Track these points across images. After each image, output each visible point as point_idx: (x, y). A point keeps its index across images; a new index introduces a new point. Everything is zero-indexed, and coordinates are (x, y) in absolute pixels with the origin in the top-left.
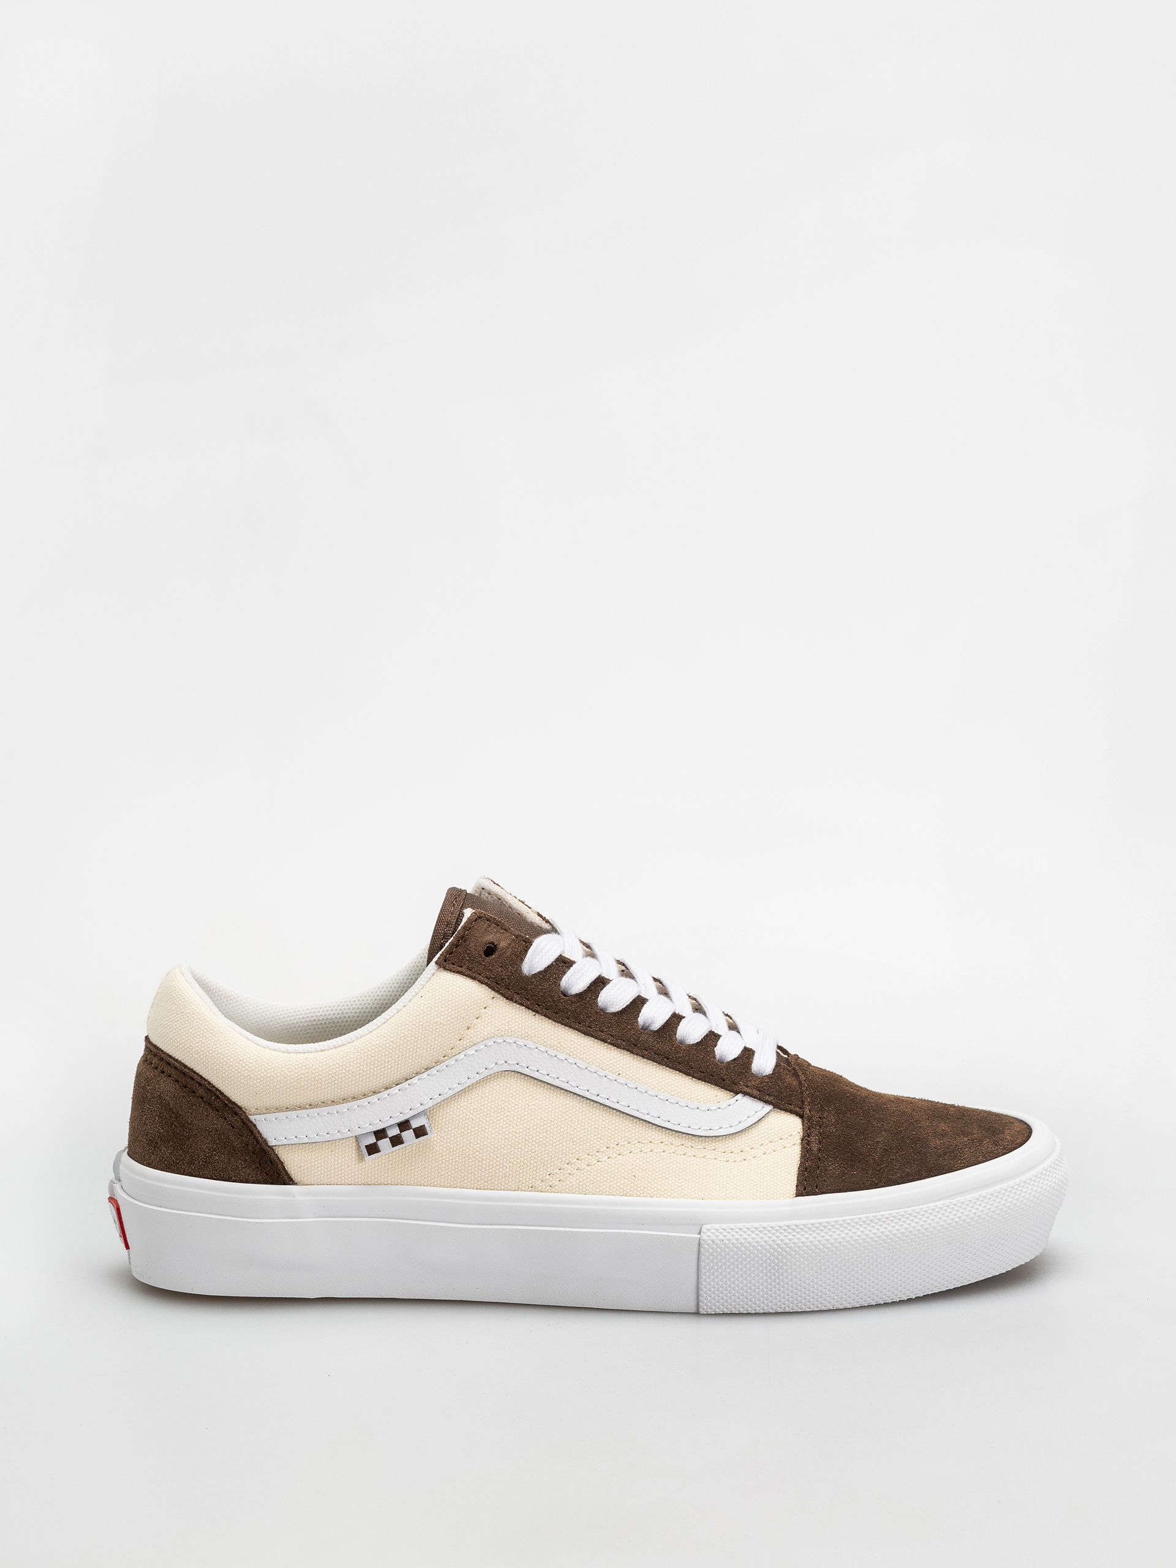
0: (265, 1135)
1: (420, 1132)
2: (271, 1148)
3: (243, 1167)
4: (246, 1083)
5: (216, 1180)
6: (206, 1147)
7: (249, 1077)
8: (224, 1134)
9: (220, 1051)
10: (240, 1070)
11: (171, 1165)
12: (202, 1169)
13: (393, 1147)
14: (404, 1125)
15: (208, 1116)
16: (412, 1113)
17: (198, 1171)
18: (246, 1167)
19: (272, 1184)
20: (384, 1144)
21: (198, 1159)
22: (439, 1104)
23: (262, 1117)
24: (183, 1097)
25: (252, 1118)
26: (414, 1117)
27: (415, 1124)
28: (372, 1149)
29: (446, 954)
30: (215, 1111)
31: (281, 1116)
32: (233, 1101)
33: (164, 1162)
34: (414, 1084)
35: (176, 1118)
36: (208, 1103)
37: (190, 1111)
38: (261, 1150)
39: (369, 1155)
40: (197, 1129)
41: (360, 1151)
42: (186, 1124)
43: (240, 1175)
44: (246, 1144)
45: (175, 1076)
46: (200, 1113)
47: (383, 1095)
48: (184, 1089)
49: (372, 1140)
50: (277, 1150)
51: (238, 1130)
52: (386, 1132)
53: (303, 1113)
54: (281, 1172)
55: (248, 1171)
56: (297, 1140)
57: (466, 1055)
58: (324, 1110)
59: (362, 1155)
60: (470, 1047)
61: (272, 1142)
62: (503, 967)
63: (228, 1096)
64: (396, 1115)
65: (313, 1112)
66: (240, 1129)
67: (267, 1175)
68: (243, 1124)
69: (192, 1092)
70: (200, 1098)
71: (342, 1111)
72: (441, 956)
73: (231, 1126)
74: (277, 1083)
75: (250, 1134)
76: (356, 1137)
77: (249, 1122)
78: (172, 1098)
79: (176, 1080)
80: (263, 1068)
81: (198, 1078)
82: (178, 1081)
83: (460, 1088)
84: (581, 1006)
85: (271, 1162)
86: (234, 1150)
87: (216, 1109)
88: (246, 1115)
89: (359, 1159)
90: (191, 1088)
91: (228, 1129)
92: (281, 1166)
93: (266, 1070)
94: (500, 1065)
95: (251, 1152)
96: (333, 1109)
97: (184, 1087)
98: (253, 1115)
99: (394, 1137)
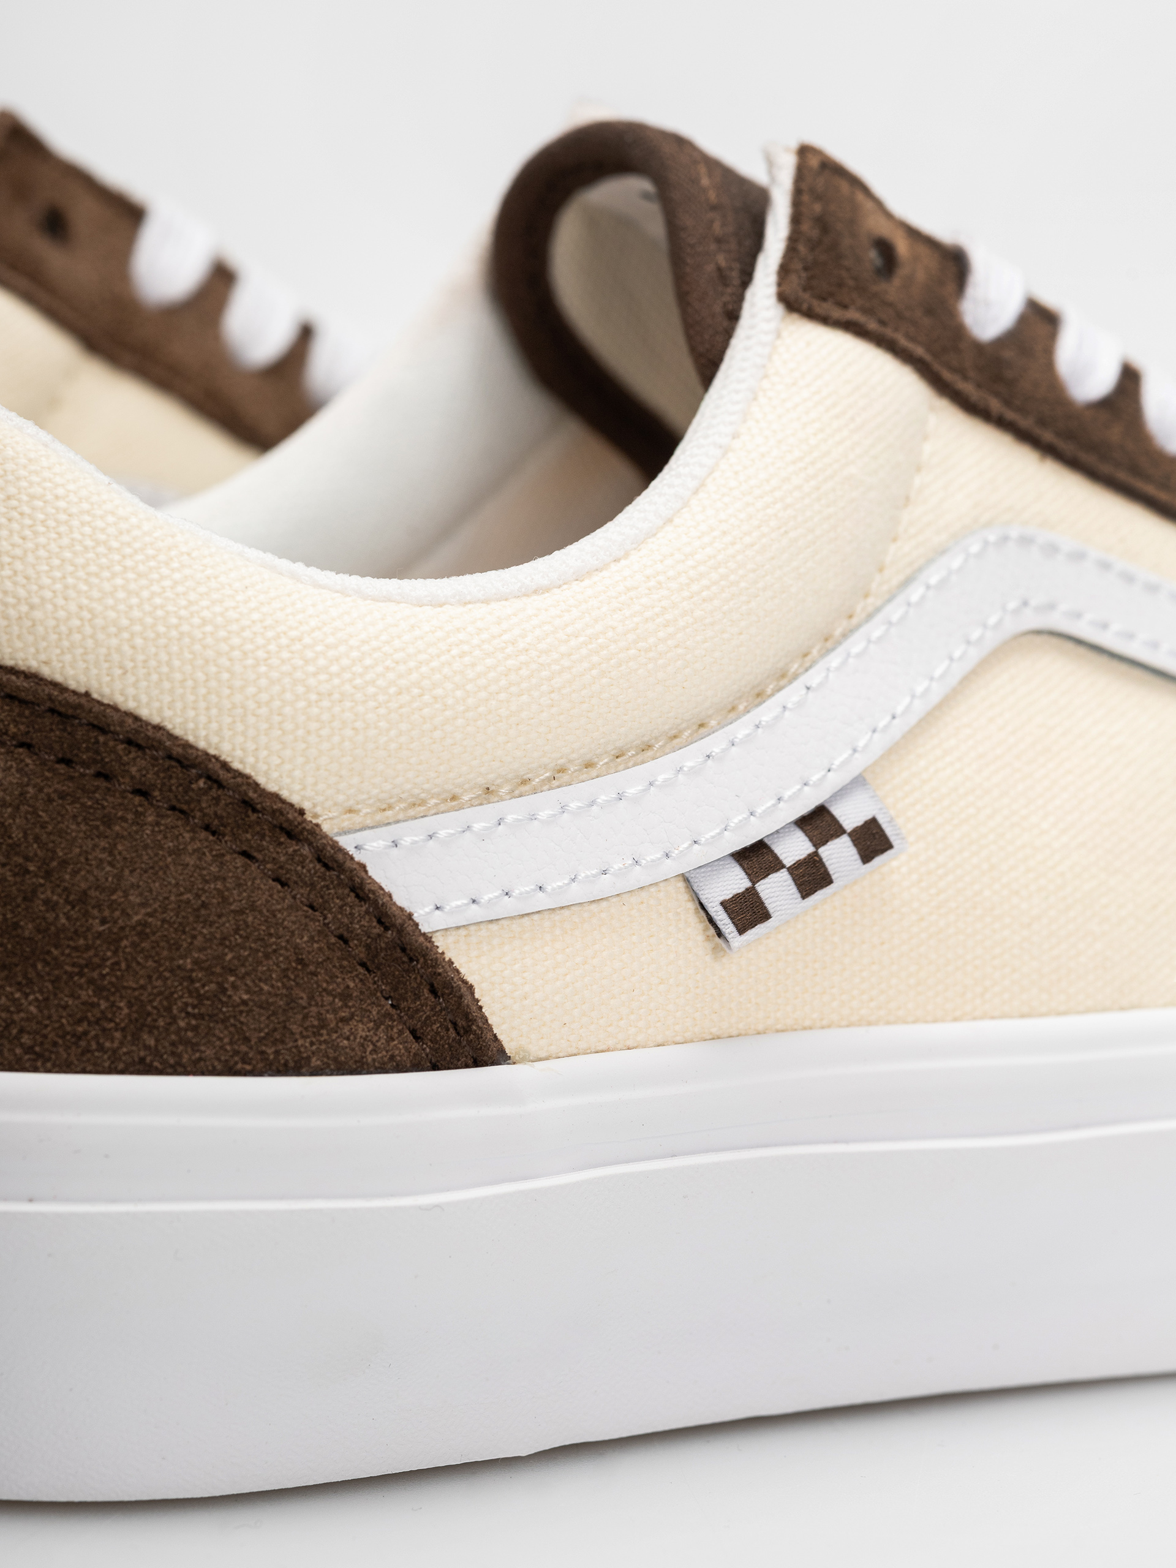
0: (402, 898)
1: (872, 842)
2: (427, 938)
3: (342, 1020)
4: (325, 717)
6: (196, 962)
7: (336, 696)
8: (253, 907)
9: (206, 614)
10: (299, 675)
11: (55, 1044)
12: (187, 1043)
13: (803, 897)
14: (818, 823)
15: (176, 852)
16: (836, 781)
17: (173, 1054)
18: (352, 1016)
19: (435, 1067)
20: (776, 888)
21: (169, 1009)
22: (895, 752)
23: (411, 833)
24: (62, 796)
25: (346, 843)
26: (842, 792)
27: (850, 815)
28: (748, 911)
29: (797, 265)
30: (203, 834)
31: (446, 824)
32: (272, 787)
33: (17, 1037)
34: (821, 685)
35: (48, 874)
36: (173, 808)
37: (103, 843)
38: (398, 953)
39: (741, 931)
40: (143, 905)
41: (711, 920)
42: (93, 893)
43: (336, 1048)
44: (341, 937)
45: (12, 729)
46: (146, 847)
47: (741, 729)
48: (62, 768)
49: (736, 881)
50: (450, 948)
51: (305, 891)
52: (771, 851)
53: (513, 810)
54: (461, 1023)
55: (362, 1031)
56: (509, 906)
57: (928, 587)
58: (575, 795)
59: (720, 934)
60: (930, 561)
61: (427, 920)
62: (930, 311)
63: (248, 777)
64: (787, 794)
65: (545, 803)
66: (313, 885)
67: (417, 1038)
68: (326, 865)
69: (98, 775)
70: (138, 792)
71: (631, 791)
72: (784, 271)
73: (277, 880)
74: (382, 711)
75: (351, 899)
76: (686, 879)
77: (340, 857)
78: (17, 808)
79: (21, 745)
80: (322, 662)
81: (122, 723)
82: (28, 746)
83: (938, 692)
84: (1115, 434)
85: (433, 991)
86: (300, 961)
87: (207, 828)
88: (325, 836)
89: (715, 949)
90: (95, 762)
91: (265, 891)
92: (467, 1000)
93: (334, 669)
94: (1016, 612)
95: (363, 965)
96: (603, 788)
97: (61, 761)
98: (340, 834)
99: (799, 865)
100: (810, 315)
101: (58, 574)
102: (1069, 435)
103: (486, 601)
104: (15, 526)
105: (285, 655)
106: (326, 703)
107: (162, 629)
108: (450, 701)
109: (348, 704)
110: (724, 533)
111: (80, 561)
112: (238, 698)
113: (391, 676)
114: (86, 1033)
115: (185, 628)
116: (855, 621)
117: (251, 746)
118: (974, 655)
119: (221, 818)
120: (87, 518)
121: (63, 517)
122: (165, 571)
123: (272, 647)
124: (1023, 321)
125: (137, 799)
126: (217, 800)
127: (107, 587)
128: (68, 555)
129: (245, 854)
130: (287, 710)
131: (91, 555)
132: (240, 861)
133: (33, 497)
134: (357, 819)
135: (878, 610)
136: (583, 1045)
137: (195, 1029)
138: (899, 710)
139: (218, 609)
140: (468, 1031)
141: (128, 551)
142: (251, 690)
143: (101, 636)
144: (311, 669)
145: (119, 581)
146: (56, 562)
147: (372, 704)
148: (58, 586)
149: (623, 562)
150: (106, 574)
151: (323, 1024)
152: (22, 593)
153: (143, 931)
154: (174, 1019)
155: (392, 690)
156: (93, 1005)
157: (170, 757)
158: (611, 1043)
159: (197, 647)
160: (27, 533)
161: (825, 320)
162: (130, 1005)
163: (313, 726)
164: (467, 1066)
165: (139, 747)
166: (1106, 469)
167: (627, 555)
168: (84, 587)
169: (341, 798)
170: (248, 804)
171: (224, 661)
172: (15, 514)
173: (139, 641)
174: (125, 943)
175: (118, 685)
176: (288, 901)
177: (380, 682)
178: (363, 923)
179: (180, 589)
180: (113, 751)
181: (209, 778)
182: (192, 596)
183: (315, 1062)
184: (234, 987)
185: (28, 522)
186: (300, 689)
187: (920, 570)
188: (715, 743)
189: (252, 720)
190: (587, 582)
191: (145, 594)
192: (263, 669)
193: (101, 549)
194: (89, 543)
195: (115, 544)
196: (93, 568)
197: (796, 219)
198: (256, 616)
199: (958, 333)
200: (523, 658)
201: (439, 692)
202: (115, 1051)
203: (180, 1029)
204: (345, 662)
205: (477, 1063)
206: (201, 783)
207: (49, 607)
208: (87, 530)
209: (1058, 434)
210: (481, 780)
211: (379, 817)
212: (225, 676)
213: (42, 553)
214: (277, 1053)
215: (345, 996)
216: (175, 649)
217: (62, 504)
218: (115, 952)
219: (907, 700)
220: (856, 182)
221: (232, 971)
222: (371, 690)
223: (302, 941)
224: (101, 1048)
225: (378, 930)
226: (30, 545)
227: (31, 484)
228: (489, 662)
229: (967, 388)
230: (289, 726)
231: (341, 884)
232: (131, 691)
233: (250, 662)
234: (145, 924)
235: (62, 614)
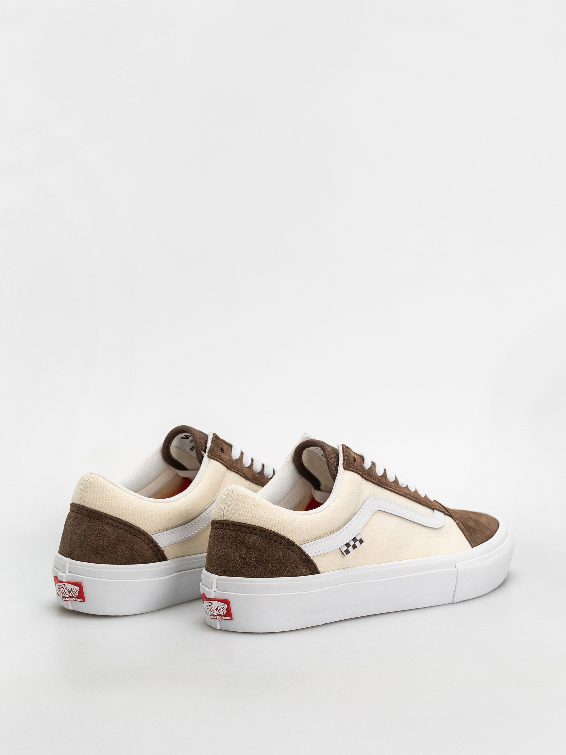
0: (307, 553)
1: (361, 541)
2: (311, 558)
5: (291, 577)
6: (284, 563)
8: (290, 555)
9: (283, 518)
12: (283, 573)
13: (354, 549)
14: (355, 539)
15: (280, 549)
16: (356, 534)
19: (312, 575)
20: (350, 549)
21: (281, 569)
22: (363, 529)
23: (308, 544)
24: (266, 542)
26: (357, 535)
27: (358, 538)
28: (347, 552)
29: (345, 463)
30: (283, 546)
31: (312, 543)
32: (291, 540)
33: (263, 573)
34: (354, 521)
35: (265, 552)
36: (279, 543)
37: (272, 548)
38: (307, 560)
39: (347, 555)
40: (277, 556)
41: (343, 553)
42: (271, 555)
43: (301, 573)
44: (300, 558)
45: (259, 534)
46: (277, 548)
47: (345, 528)
48: (265, 539)
49: (346, 548)
50: (313, 559)
51: (296, 553)
52: (349, 544)
53: (319, 541)
54: (315, 569)
55: (304, 570)
56: (320, 553)
57: (365, 506)
58: (326, 538)
59: (344, 555)
60: (364, 502)
61: (311, 556)
62: (361, 467)
63: (288, 539)
64: (351, 536)
65: (323, 539)
66: (297, 552)
67: (310, 571)
68: (298, 549)
69: (270, 539)
70: (275, 541)
71: (333, 537)
72: (343, 464)
73: (292, 552)
74: (304, 529)
75: (302, 553)
76: (339, 548)
77: (300, 548)
78: (260, 544)
79: (260, 536)
80: (297, 523)
81: (273, 533)
82: (261, 536)
83: (367, 520)
84: (384, 480)
85: (311, 565)
86: (296, 562)
87: (284, 545)
88: (298, 546)
89: (343, 557)
90: (270, 538)
91: (291, 553)
92: (316, 566)
93: (298, 524)
94: (375, 508)
95: (303, 562)
96: (329, 537)
97: (265, 538)
98: (300, 545)
99: (353, 545)
100: (347, 470)
101: (264, 514)
102: (379, 482)
103: (314, 514)
104: (258, 508)
105: (293, 523)
106: (298, 529)
107: (278, 521)
108: (312, 527)
109: (300, 529)
110: (341, 502)
111: (267, 512)
112: (287, 529)
113: (305, 525)
114: (271, 572)
115: (280, 520)
116: (356, 512)
117: (289, 535)
118: (371, 515)
119: (285, 544)
120: (267, 507)
121: (264, 507)
122: (277, 513)
123: (291, 522)
124: (371, 465)
125: (275, 542)
126: (285, 542)
127: (270, 515)
128: (265, 512)
129: (288, 548)
130: (293, 530)
131: (268, 511)
132: (288, 549)
133: (260, 504)
134: (301, 543)
135: (359, 510)
136: (328, 571)
137: (284, 571)
138: (363, 523)
139: (284, 518)
140: (316, 570)
141: (272, 511)
142: (289, 528)
143: (270, 522)
144: (296, 524)
145: (272, 515)
146: (264, 513)
147: (303, 528)
148: (264, 516)
149: (330, 507)
150: (270, 514)
151: (299, 570)
152: (260, 517)
153: (277, 559)
154: (282, 570)
155: (305, 526)
156: (272, 569)
157: (279, 537)
158: (331, 570)
159: (282, 523)
160: (260, 509)
161: (349, 470)
162: (276, 569)
163: (296, 532)
164: (315, 574)
165: (275, 536)
166: (384, 486)
167: (330, 506)
168: (268, 516)
169: (299, 541)
170: (289, 542)
171: (285, 524)
172: (258, 507)
173: (275, 522)
174: (275, 561)
175: (272, 528)
176: (294, 554)
177: (304, 526)
178: (303, 557)
179: (279, 515)
180: (272, 536)
181: (284, 539)
182: (281, 516)
183: (299, 575)
184: (289, 566)
185: (260, 508)
186: (295, 527)
187: (363, 504)
188: (342, 530)
189: (289, 531)
190: (326, 510)
191: (275, 516)
192: (290, 525)
193: (269, 511)
194: (267, 510)
195: (271, 510)
196: (268, 513)
197: (344, 456)
198: (288, 518)
199: (364, 468)
200: (320, 521)
201: (311, 526)
202: (275, 575)
203: (282, 571)
204: (300, 523)
205: (317, 574)
206: (283, 540)
207: (263, 518)
208: (267, 508)
209: (378, 482)
210: (315, 537)
211: (307, 542)
212: (286, 526)
213: (262, 511)
214: (294, 574)
215: (302, 566)
216: (279, 523)
217: (263, 505)
218: (274, 562)
219: (364, 522)
220: (349, 448)
221: (288, 564)
222: (303, 527)
223: (296, 559)
224: (273, 574)
225: (305, 557)
226: (260, 511)
227: (259, 503)
228: (316, 522)
229: (366, 477)
230: (293, 532)
231: (300, 552)
232: (274, 529)
233: (288, 524)
234: (277, 558)
235: (265, 519)
